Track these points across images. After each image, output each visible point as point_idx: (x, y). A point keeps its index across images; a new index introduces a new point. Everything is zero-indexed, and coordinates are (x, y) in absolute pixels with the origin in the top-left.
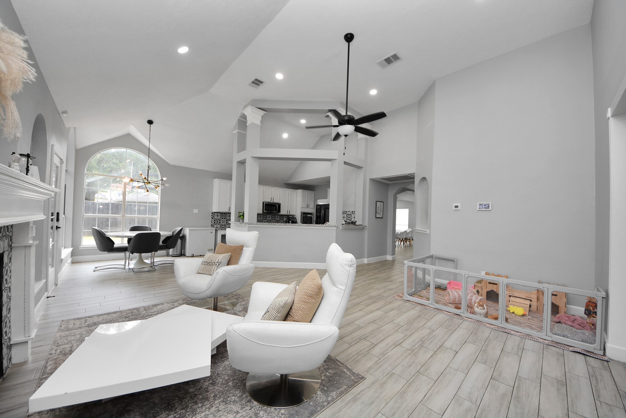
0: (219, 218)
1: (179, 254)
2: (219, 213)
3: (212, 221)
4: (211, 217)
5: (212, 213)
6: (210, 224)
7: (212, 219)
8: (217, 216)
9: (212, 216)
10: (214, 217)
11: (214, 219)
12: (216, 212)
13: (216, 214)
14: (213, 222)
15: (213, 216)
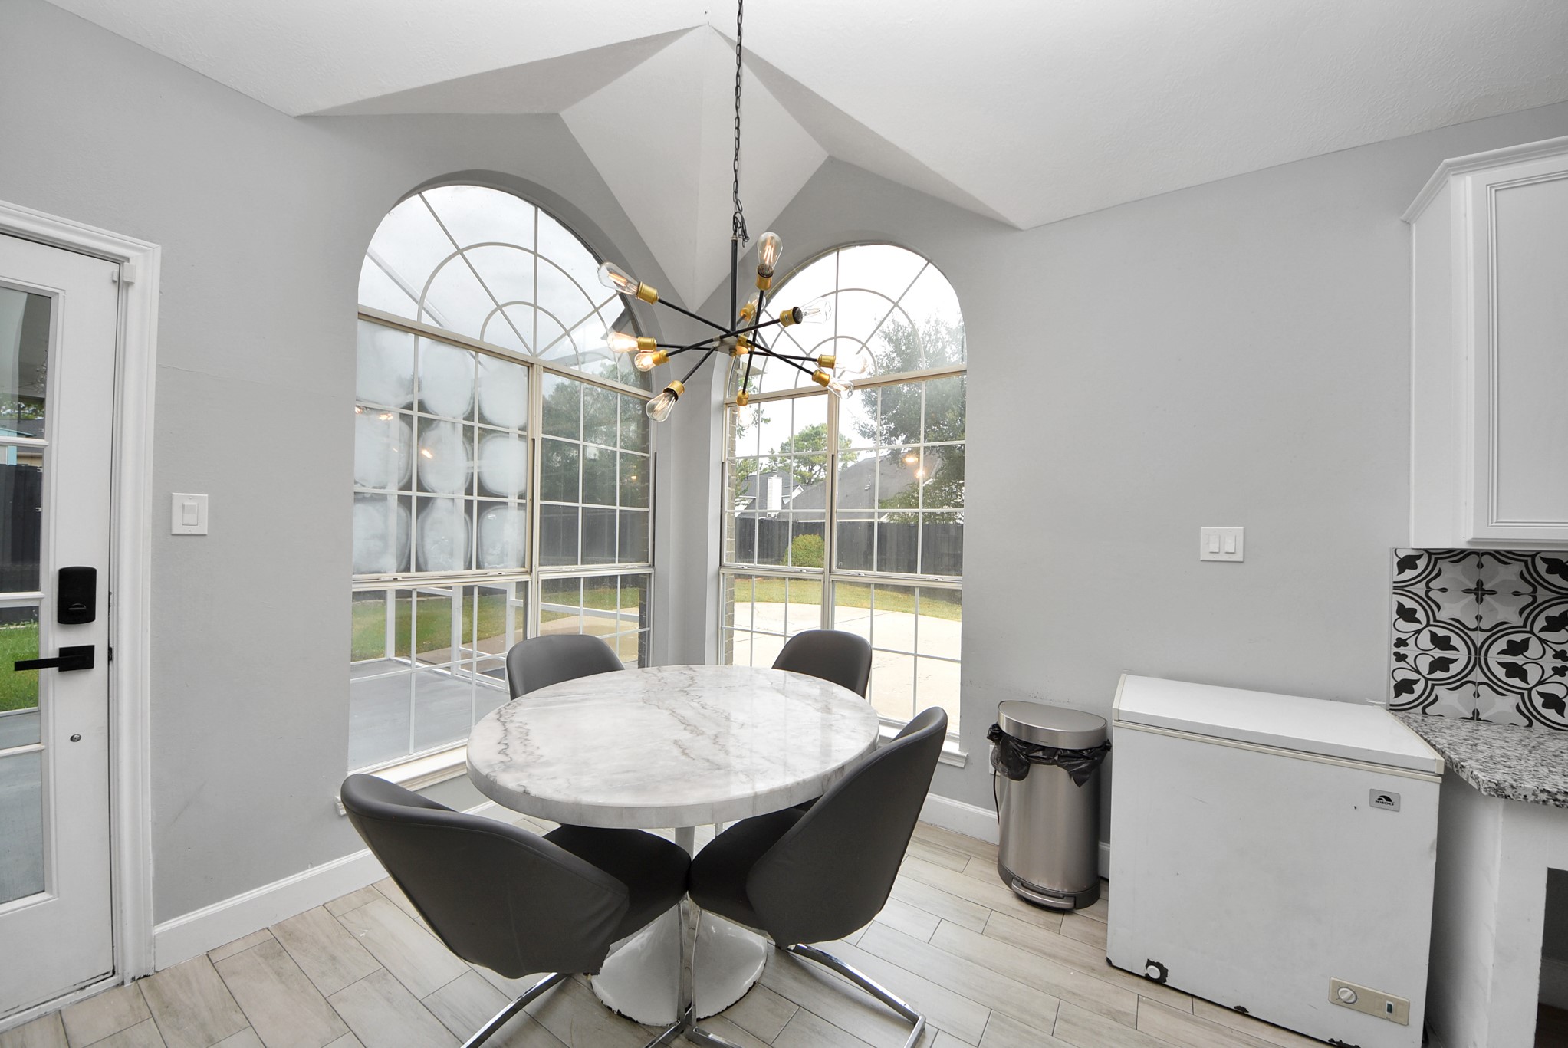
0: (1507, 611)
1: (1056, 888)
2: (1503, 557)
3: (1401, 643)
4: (1389, 603)
5: (1406, 563)
6: (1382, 671)
7: (1402, 625)
8: (1479, 592)
9: (1399, 588)
10: (1430, 604)
11: (1432, 620)
12: (1457, 556)
13: (1451, 574)
14: (1422, 653)
15: (1420, 589)
